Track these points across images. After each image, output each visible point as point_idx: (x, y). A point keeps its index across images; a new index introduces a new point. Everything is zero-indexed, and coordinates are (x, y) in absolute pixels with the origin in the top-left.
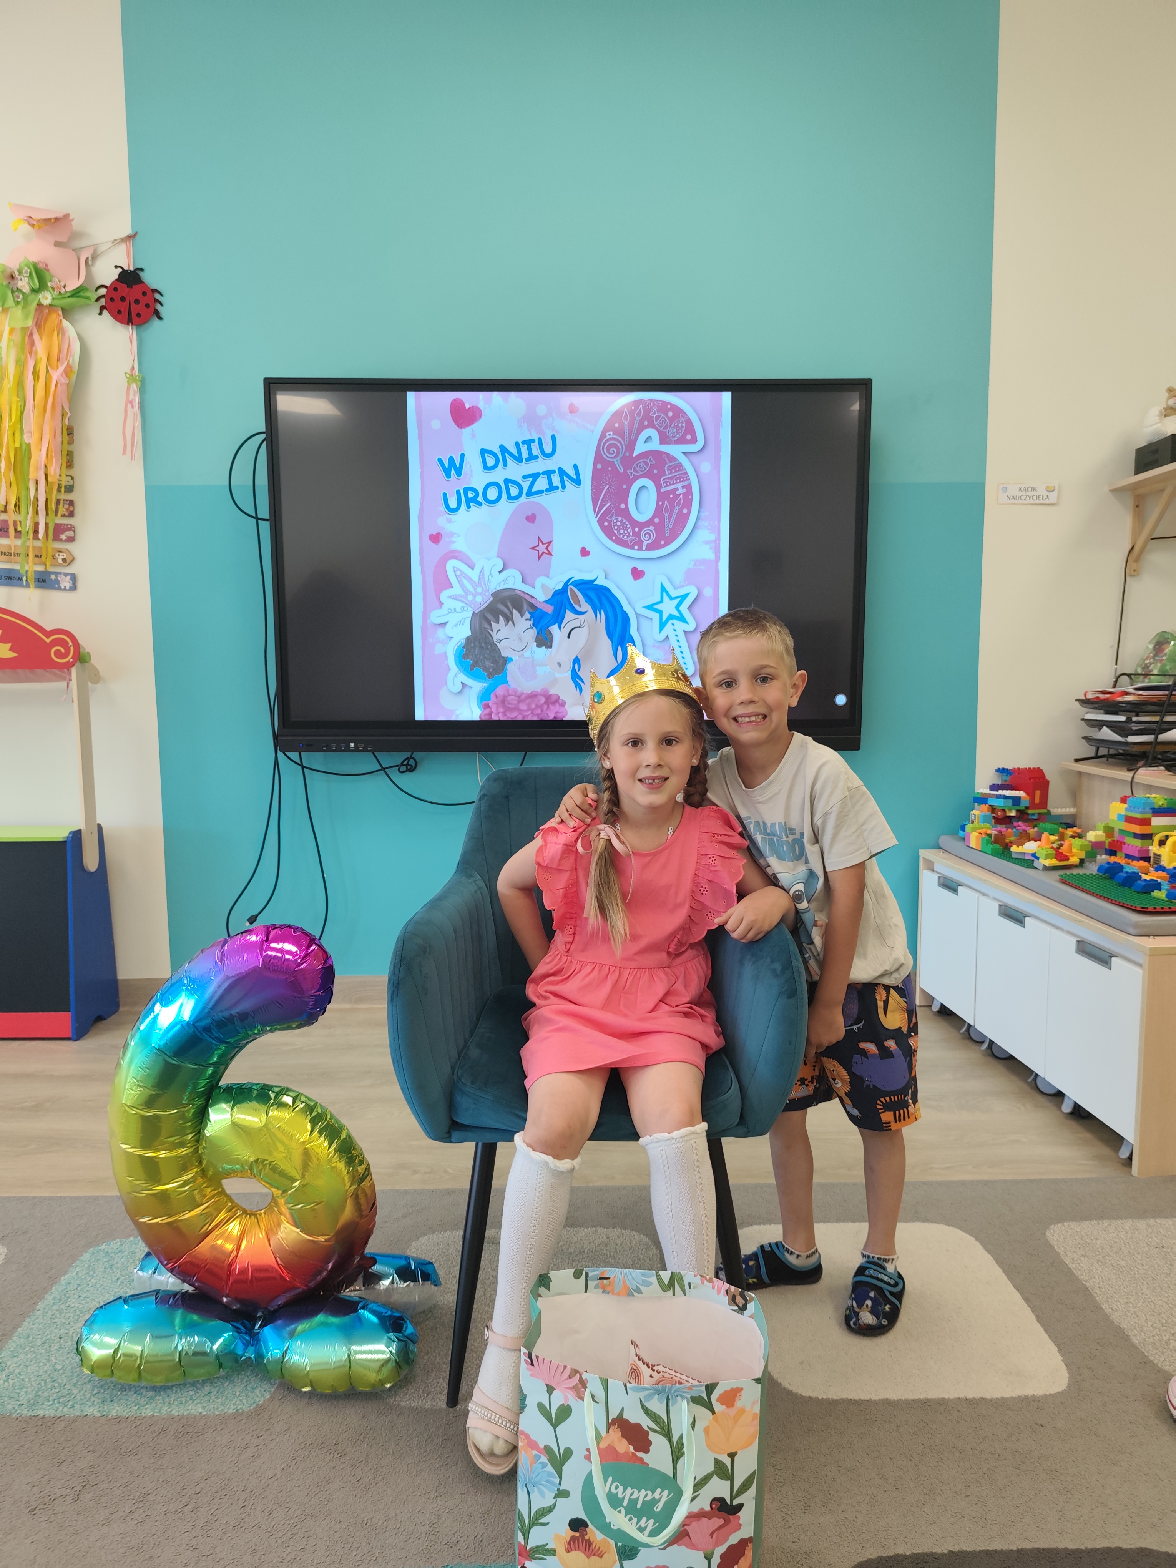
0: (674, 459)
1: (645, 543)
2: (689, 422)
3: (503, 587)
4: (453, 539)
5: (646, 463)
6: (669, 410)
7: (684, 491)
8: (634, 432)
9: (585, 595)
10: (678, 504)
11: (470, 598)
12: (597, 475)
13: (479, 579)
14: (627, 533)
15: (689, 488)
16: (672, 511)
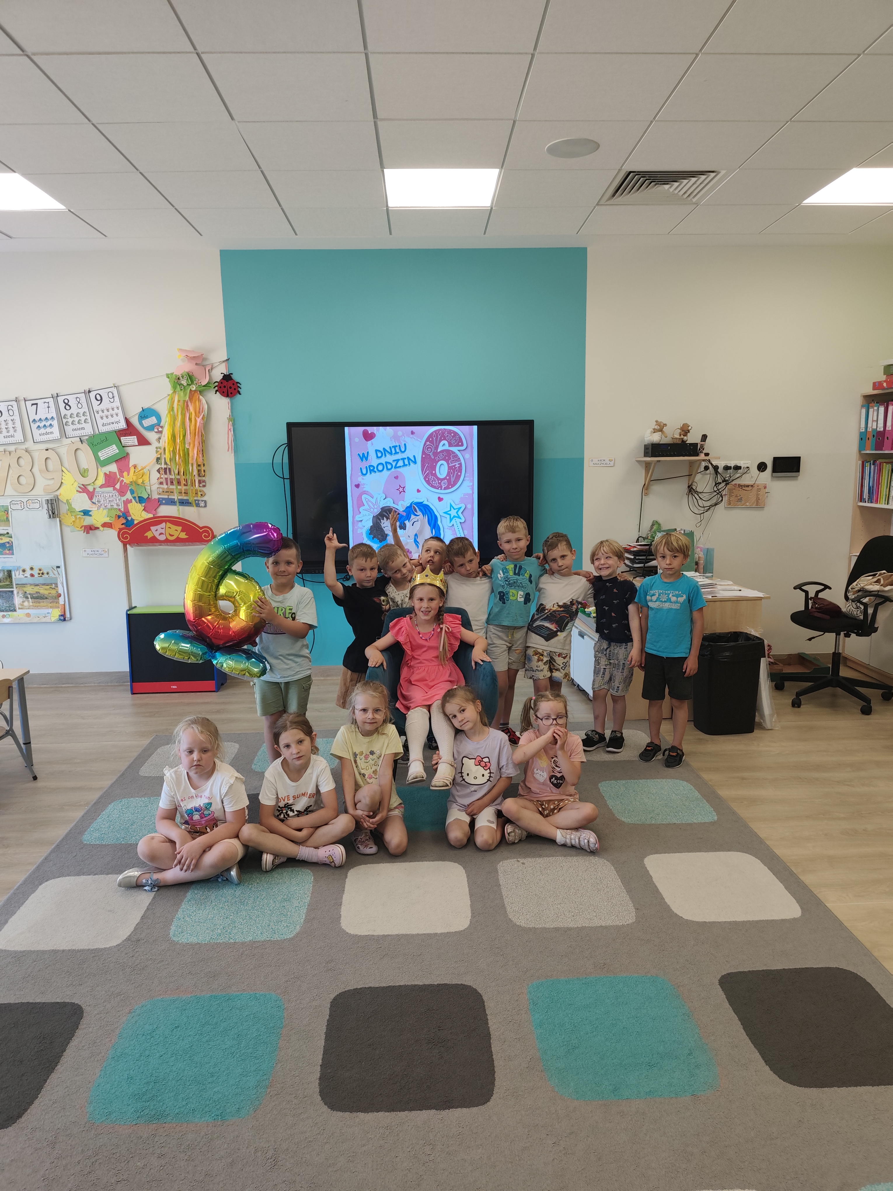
0: (455, 453)
1: (443, 487)
2: (460, 438)
3: (385, 505)
4: (364, 486)
5: (443, 455)
6: (452, 433)
7: (459, 465)
8: (438, 442)
9: (419, 508)
10: (456, 471)
11: (372, 510)
12: (423, 460)
13: (376, 502)
14: (436, 484)
15: (461, 464)
16: (454, 474)
